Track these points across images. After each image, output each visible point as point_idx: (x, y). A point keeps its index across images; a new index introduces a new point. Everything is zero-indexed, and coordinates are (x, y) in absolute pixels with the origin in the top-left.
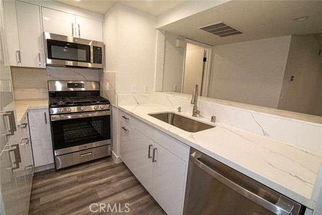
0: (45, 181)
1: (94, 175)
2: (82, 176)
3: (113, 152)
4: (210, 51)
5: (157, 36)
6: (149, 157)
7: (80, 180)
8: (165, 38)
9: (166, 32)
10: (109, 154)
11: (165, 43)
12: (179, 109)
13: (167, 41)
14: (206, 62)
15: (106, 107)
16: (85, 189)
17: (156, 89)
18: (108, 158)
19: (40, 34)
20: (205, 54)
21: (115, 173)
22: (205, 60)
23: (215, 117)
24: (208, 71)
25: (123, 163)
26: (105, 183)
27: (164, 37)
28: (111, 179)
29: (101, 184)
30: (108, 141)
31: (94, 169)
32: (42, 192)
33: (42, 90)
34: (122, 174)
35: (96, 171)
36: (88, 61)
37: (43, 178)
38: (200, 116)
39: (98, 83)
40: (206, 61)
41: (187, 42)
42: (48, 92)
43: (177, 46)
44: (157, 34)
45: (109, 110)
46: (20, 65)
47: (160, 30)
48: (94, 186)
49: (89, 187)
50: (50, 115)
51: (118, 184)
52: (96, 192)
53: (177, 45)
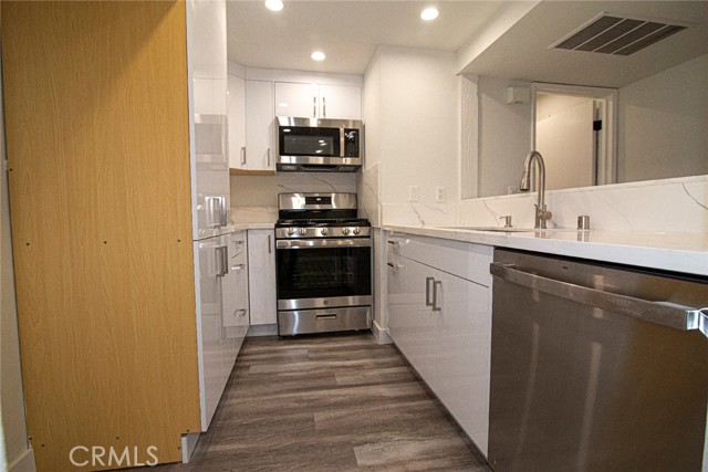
0: (261, 348)
1: (336, 353)
2: (317, 351)
3: (375, 322)
4: (611, 103)
5: (460, 88)
6: (428, 303)
7: (311, 355)
8: (478, 89)
9: (479, 76)
10: (369, 327)
11: (480, 99)
12: (508, 220)
13: (484, 95)
14: (603, 132)
15: (363, 231)
16: (317, 368)
17: (462, 195)
18: (367, 332)
19: (271, 120)
20: (597, 112)
21: (374, 357)
22: (597, 126)
23: (587, 218)
24: (610, 150)
25: (393, 345)
26: (352, 367)
27: (475, 87)
28: (366, 364)
29: (344, 367)
30: (367, 299)
31: (339, 345)
32: (253, 360)
33: (270, 210)
34: (387, 360)
35: (340, 349)
36: (337, 154)
37: (258, 345)
38: (555, 226)
39: (356, 196)
40: (600, 128)
41: (537, 90)
42: (277, 211)
43: (509, 101)
44: (460, 83)
45: (369, 237)
46: (244, 168)
47: (465, 74)
48: (332, 367)
49: (325, 367)
50: (276, 239)
51: (376, 372)
52: (334, 376)
53: (510, 99)
